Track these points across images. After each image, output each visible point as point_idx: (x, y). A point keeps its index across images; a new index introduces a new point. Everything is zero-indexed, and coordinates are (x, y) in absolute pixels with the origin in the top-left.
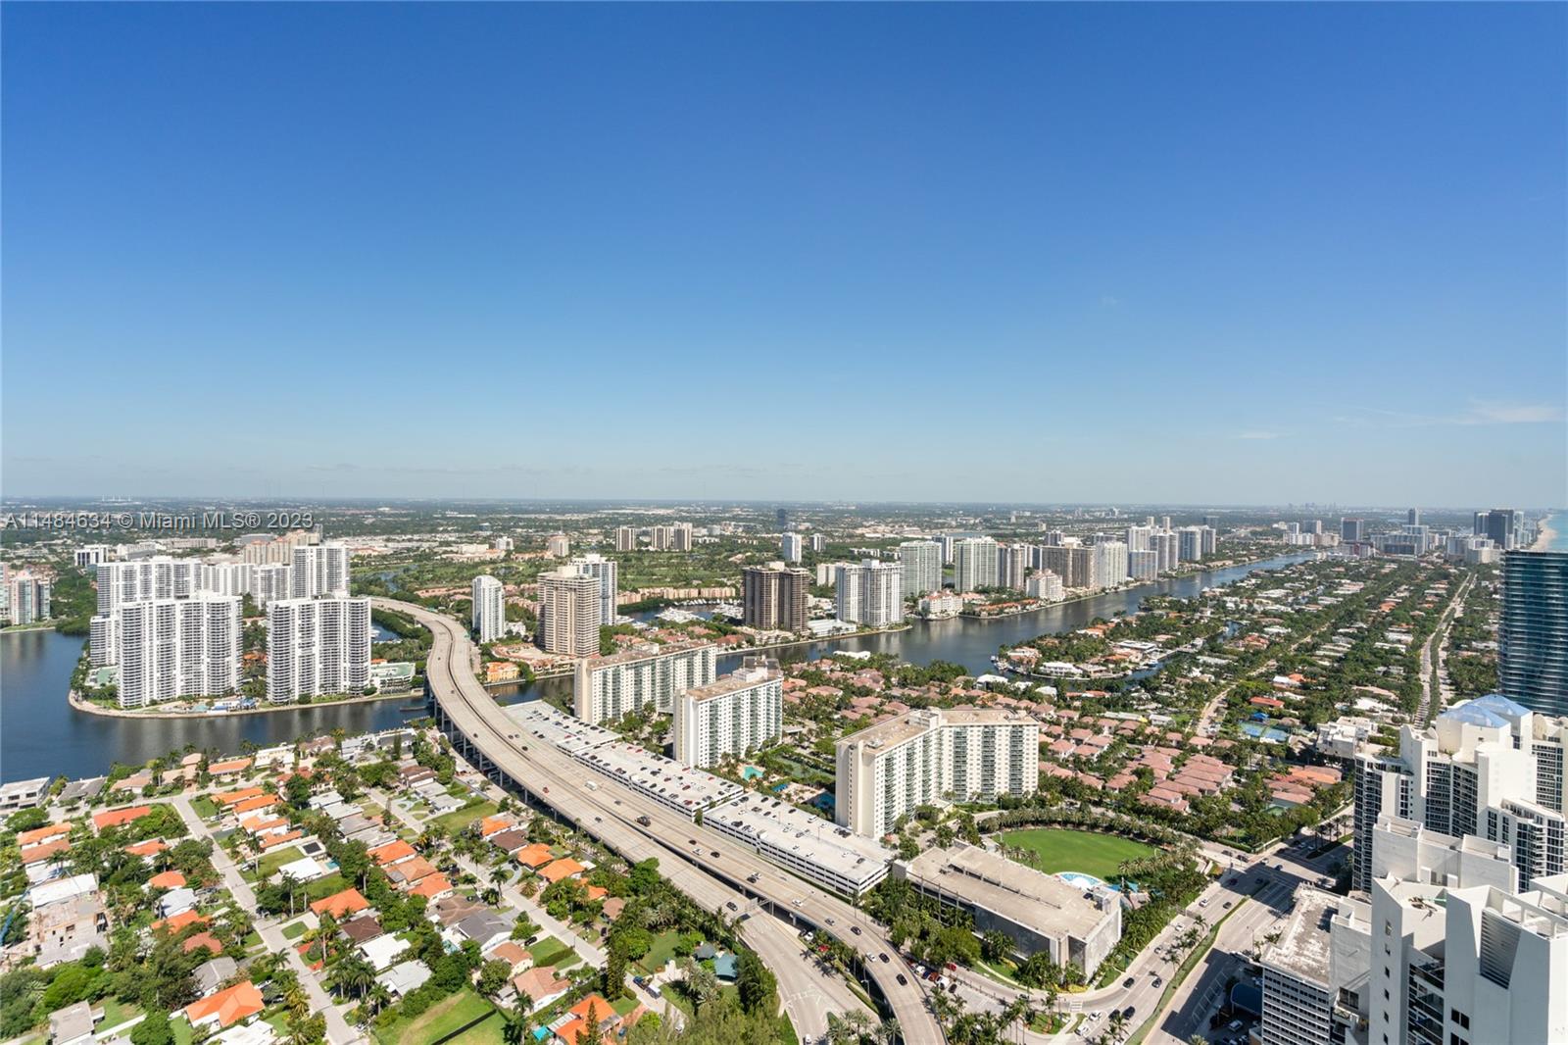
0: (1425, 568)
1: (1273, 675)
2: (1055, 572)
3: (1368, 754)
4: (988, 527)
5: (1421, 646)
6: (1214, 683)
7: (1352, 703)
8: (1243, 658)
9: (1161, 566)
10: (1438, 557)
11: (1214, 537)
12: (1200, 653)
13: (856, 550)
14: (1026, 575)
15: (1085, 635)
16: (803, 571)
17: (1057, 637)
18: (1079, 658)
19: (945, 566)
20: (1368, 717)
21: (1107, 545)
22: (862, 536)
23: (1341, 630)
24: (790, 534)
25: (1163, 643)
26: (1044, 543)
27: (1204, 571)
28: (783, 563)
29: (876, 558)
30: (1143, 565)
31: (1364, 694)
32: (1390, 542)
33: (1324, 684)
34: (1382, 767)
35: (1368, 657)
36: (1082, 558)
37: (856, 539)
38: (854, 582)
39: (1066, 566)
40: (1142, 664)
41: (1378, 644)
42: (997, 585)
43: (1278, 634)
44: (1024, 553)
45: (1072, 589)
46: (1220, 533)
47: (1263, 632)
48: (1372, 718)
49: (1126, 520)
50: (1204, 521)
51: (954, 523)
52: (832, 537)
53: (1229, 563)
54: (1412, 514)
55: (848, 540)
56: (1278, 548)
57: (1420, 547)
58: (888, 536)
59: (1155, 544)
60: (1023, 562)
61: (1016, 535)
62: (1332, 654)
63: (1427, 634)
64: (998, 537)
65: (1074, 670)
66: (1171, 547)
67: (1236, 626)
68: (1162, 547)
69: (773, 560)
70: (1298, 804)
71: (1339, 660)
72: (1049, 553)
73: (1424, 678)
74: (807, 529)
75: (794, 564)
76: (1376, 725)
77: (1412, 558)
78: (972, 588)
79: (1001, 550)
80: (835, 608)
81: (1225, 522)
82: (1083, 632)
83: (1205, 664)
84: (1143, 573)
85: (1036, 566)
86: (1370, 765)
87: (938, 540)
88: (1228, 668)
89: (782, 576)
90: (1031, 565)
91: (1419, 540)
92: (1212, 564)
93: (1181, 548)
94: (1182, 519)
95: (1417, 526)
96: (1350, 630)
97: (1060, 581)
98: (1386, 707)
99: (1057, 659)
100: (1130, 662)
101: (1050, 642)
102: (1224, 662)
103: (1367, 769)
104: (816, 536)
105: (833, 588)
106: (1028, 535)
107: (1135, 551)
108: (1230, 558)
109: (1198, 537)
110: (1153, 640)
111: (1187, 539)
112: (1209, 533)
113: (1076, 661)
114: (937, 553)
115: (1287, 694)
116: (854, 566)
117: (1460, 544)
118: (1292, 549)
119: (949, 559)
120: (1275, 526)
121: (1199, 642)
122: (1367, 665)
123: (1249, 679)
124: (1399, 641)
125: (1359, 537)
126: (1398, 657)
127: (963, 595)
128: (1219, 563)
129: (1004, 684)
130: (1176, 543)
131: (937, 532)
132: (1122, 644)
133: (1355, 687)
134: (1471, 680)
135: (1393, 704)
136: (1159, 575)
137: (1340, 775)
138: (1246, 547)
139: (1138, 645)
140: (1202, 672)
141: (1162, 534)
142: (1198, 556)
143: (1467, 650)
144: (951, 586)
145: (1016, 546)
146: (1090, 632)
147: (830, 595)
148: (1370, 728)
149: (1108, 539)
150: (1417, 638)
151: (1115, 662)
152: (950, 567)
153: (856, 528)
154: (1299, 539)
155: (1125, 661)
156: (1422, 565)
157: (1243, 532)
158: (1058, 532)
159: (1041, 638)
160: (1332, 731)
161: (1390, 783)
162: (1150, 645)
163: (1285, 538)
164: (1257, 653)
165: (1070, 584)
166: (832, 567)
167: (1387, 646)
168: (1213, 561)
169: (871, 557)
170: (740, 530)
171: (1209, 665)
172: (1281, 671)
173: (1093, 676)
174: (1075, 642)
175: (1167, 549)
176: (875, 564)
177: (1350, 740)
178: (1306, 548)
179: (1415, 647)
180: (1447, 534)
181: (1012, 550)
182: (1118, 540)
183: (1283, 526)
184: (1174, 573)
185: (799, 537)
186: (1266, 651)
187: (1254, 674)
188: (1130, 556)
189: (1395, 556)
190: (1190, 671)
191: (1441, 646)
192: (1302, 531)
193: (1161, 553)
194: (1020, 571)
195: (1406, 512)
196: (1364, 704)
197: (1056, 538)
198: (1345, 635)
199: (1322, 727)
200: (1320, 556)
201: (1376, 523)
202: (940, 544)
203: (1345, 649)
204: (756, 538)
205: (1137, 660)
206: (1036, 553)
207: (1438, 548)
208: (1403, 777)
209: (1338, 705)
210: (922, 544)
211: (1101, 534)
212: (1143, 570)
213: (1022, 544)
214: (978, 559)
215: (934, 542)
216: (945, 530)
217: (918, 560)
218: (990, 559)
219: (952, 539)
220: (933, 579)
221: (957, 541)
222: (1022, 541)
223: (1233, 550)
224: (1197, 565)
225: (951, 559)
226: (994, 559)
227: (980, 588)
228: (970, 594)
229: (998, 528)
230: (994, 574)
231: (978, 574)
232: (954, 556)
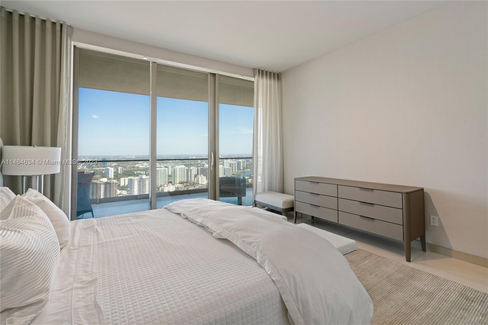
2: (204, 175)
4: (182, 162)
9: (232, 172)
13: (136, 172)
14: (195, 177)
16: (115, 181)
19: (169, 176)
22: (138, 167)
24: (108, 168)
26: (200, 166)
27: (243, 172)
28: (106, 179)
29: (144, 174)
30: (228, 172)
37: (136, 168)
38: (136, 184)
42: (186, 181)
44: (194, 170)
46: (247, 161)
51: (171, 161)
52: (126, 168)
53: (249, 170)
55: (133, 169)
58: (147, 167)
60: (193, 173)
61: (191, 164)
64: (186, 165)
66: (235, 166)
68: (233, 166)
69: (101, 178)
72: (202, 169)
74: (115, 166)
75: (111, 179)
78: (178, 182)
79: (187, 169)
80: (128, 193)
84: (228, 174)
85: (198, 174)
87: (166, 167)
89: (106, 184)
90: (196, 174)
93: (237, 166)
97: (205, 178)
104: (119, 168)
105: (127, 186)
106: (195, 164)
107: (226, 168)
108: (249, 168)
109: (242, 163)
111: (239, 164)
112: (244, 162)
114: (166, 172)
116: (136, 178)
119: (170, 173)
127: (175, 185)
128: (247, 170)
130: (236, 165)
131: (165, 165)
136: (232, 174)
141: (233, 163)
142: (242, 168)
144: (171, 182)
145: (192, 168)
147: (126, 189)
153: (135, 164)
158: (204, 163)
165: (208, 178)
166: (127, 179)
169: (143, 175)
170: (85, 167)
175: (234, 167)
176: (144, 177)
181: (190, 169)
184: (236, 174)
185: (112, 169)
193: (232, 168)
194: (193, 176)
202: (167, 169)
204: (93, 170)
210: (161, 169)
213: (193, 167)
214: (180, 173)
215: (164, 168)
216: (168, 164)
217: (159, 174)
218: (183, 172)
219: (171, 166)
220: (165, 181)
221: (173, 167)
222: (193, 166)
223: (250, 166)
224: (242, 171)
225: (171, 173)
226: (185, 172)
227: (181, 182)
228: (177, 184)
229: (186, 162)
230: (185, 177)
231: (180, 178)
232: (172, 172)
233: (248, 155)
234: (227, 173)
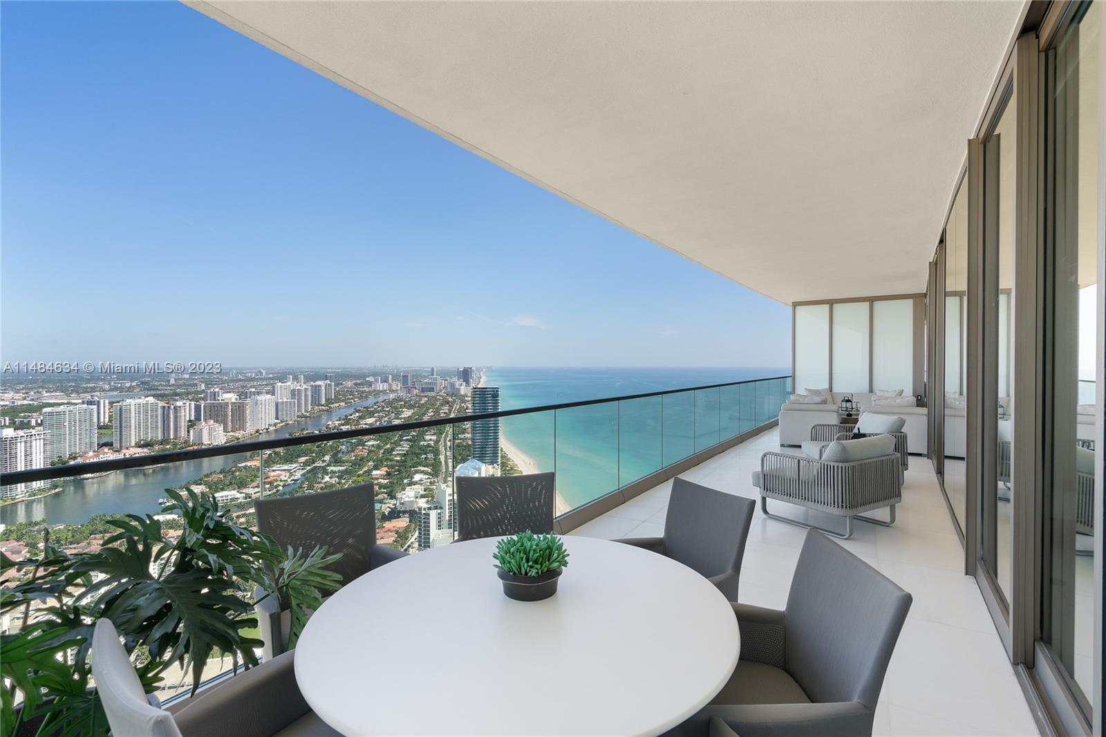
0: (439, 399)
1: (371, 470)
2: (216, 421)
3: (422, 503)
4: (145, 389)
5: (440, 441)
6: (338, 483)
7: (412, 478)
8: (354, 464)
9: (299, 410)
10: (444, 393)
11: (333, 388)
12: (329, 465)
14: (189, 427)
15: (245, 467)
17: (221, 473)
18: (241, 485)
19: (100, 428)
20: (419, 484)
21: (259, 398)
23: (404, 438)
25: (304, 463)
26: (204, 399)
27: (327, 410)
29: (7, 426)
30: (287, 410)
31: (417, 472)
32: (424, 386)
33: (398, 470)
34: (430, 509)
35: (418, 451)
36: (239, 410)
39: (226, 415)
40: (289, 480)
41: (422, 443)
42: (160, 438)
43: (373, 445)
44: (186, 409)
45: (233, 434)
46: (336, 385)
47: (365, 445)
48: (421, 484)
49: (271, 379)
50: (326, 378)
51: (107, 387)
53: (342, 404)
54: (433, 370)
56: (370, 393)
57: (436, 388)
58: (20, 402)
59: (294, 395)
60: (185, 416)
61: (176, 394)
62: (401, 452)
63: (441, 434)
64: (158, 397)
65: (238, 495)
66: (306, 396)
67: (349, 444)
68: (299, 396)
70: (389, 544)
71: (404, 455)
72: (212, 406)
73: (442, 458)
76: (423, 487)
77: (433, 394)
78: (133, 444)
79: (163, 407)
81: (339, 377)
82: (243, 464)
83: (333, 472)
84: (286, 416)
85: (198, 418)
86: (425, 509)
87: (90, 403)
88: (346, 472)
90: (193, 418)
91: (436, 384)
92: (332, 406)
93: (312, 396)
94: (312, 377)
95: (435, 376)
96: (408, 438)
97: (221, 428)
98: (427, 476)
99: (222, 490)
100: (281, 481)
101: (215, 477)
102: (343, 468)
103: (423, 512)
106: (188, 394)
107: (280, 400)
108: (343, 401)
109: (323, 388)
110: (296, 462)
111: (316, 390)
112: (330, 385)
113: (239, 488)
114: (91, 415)
115: (380, 480)
117: (452, 385)
118: (377, 393)
119: (105, 419)
120: (367, 379)
121: (327, 458)
122: (418, 455)
123: (359, 476)
124: (431, 440)
125: (410, 385)
126: (431, 448)
127: (124, 451)
128: (337, 405)
129: (174, 520)
130: (309, 393)
131: (88, 397)
132: (274, 468)
133: (413, 469)
134: (460, 455)
135: (430, 474)
136: (298, 416)
137: (408, 520)
138: (351, 393)
139: (286, 467)
140: (331, 478)
141: (299, 388)
142: (323, 402)
143: (458, 439)
144: (106, 445)
145: (179, 404)
146: (249, 464)
148: (419, 489)
149: (259, 393)
150: (438, 437)
151: (270, 483)
152: (105, 427)
154: (381, 386)
155: (277, 481)
156: (438, 397)
157: (349, 384)
158: (217, 390)
159: (207, 476)
160: (404, 496)
161: (433, 515)
162: (295, 465)
163: (373, 386)
164: (362, 459)
165: (230, 430)
167: (426, 443)
168: (333, 403)
171: (335, 472)
172: (376, 468)
173: (254, 496)
174: (237, 473)
175: (303, 398)
177: (412, 499)
178: (384, 392)
179: (437, 442)
180: (447, 380)
181: (175, 408)
182: (267, 393)
183: (371, 379)
184: (308, 414)
186: (367, 457)
187: (361, 472)
188: (277, 404)
189: (427, 394)
190: (323, 478)
191: (448, 439)
192: (382, 382)
193: (299, 400)
194: (183, 424)
195: (430, 369)
196: (417, 477)
197: (214, 395)
198: (406, 440)
199: (399, 495)
200: (392, 396)
201: (418, 375)
202: (95, 407)
203: (407, 449)
205: (285, 479)
206: (198, 409)
207: (444, 388)
208: (439, 511)
209: (405, 481)
210: (71, 408)
211: (253, 390)
212: (287, 414)
213: (184, 401)
214: (139, 417)
215: (85, 406)
216: (98, 393)
217: (66, 424)
218: (152, 416)
219: (107, 401)
220: (88, 440)
221: (114, 403)
222: (183, 399)
223: (344, 395)
224: (323, 407)
225: (107, 420)
226: (157, 416)
227: (142, 442)
228: (131, 449)
229: (157, 389)
230: (157, 428)
231: (139, 431)
232: (110, 417)
233: (339, 370)
234: (284, 413)
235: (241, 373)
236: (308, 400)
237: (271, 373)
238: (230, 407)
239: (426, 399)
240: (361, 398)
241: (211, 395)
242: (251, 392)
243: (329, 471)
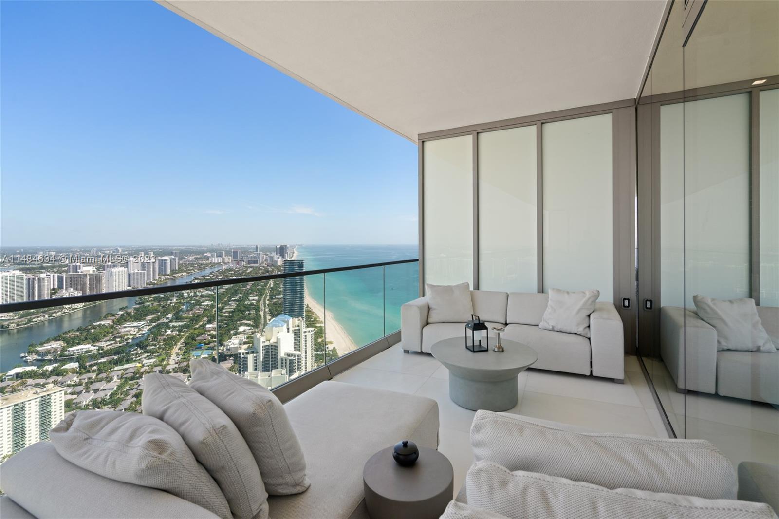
0: (261, 269)
1: (206, 324)
3: (243, 350)
5: (260, 300)
6: (178, 335)
7: (237, 329)
8: (192, 320)
10: (265, 264)
11: (177, 261)
12: (171, 321)
15: (99, 326)
17: (78, 330)
18: (95, 340)
20: (243, 334)
21: (114, 270)
23: (232, 299)
25: (150, 320)
31: (241, 325)
32: (250, 259)
33: (226, 324)
34: (247, 353)
35: (243, 308)
36: (96, 278)
39: (85, 284)
40: (138, 334)
41: (246, 302)
43: (208, 305)
47: (201, 305)
48: (244, 334)
50: (172, 254)
54: (257, 247)
56: (207, 265)
57: (260, 261)
59: (144, 267)
62: (229, 310)
63: (262, 295)
65: (92, 348)
67: (189, 305)
71: (232, 312)
73: (262, 313)
76: (246, 336)
77: (257, 265)
81: (182, 253)
82: (98, 323)
83: (174, 327)
86: (243, 354)
88: (185, 326)
91: (259, 258)
92: (176, 275)
94: (159, 253)
95: (258, 252)
96: (236, 298)
98: (249, 328)
99: (79, 344)
100: (131, 335)
101: (72, 334)
102: (183, 323)
103: (242, 356)
110: (144, 320)
113: (93, 342)
115: (212, 332)
117: (272, 258)
118: (213, 265)
120: (205, 254)
121: (170, 316)
122: (243, 312)
123: (195, 329)
124: (253, 300)
125: (239, 259)
126: (253, 306)
129: (34, 370)
132: (125, 325)
133: (238, 322)
134: (276, 311)
135: (252, 326)
137: (233, 362)
138: (192, 265)
139: (135, 324)
140: (172, 331)
143: (275, 299)
146: (103, 323)
148: (243, 338)
149: (114, 266)
150: (259, 297)
151: (121, 337)
154: (216, 260)
155: (127, 335)
156: (261, 268)
157: (191, 258)
159: (66, 333)
160: (230, 344)
161: (250, 358)
162: (143, 323)
163: (210, 260)
164: (199, 316)
167: (249, 303)
168: (177, 273)
171: (176, 327)
172: (209, 322)
173: (106, 348)
174: (92, 330)
177: (237, 346)
178: (219, 264)
179: (258, 301)
180: (268, 255)
182: (121, 266)
183: (209, 254)
186: (202, 314)
187: (197, 326)
188: (129, 275)
189: (252, 265)
190: (165, 332)
191: (267, 299)
192: (217, 256)
195: (255, 247)
196: (241, 329)
197: (76, 268)
198: (234, 301)
199: (226, 343)
200: (224, 267)
201: (245, 251)
203: (234, 307)
205: (134, 333)
206: (60, 279)
207: (265, 260)
208: (255, 355)
209: (232, 332)
211: (110, 264)
212: (138, 282)
235: (100, 251)
236: (155, 271)
237: (126, 251)
238: (88, 278)
239: (251, 269)
240: (200, 269)
241: (73, 269)
242: (108, 265)
243: (171, 326)
